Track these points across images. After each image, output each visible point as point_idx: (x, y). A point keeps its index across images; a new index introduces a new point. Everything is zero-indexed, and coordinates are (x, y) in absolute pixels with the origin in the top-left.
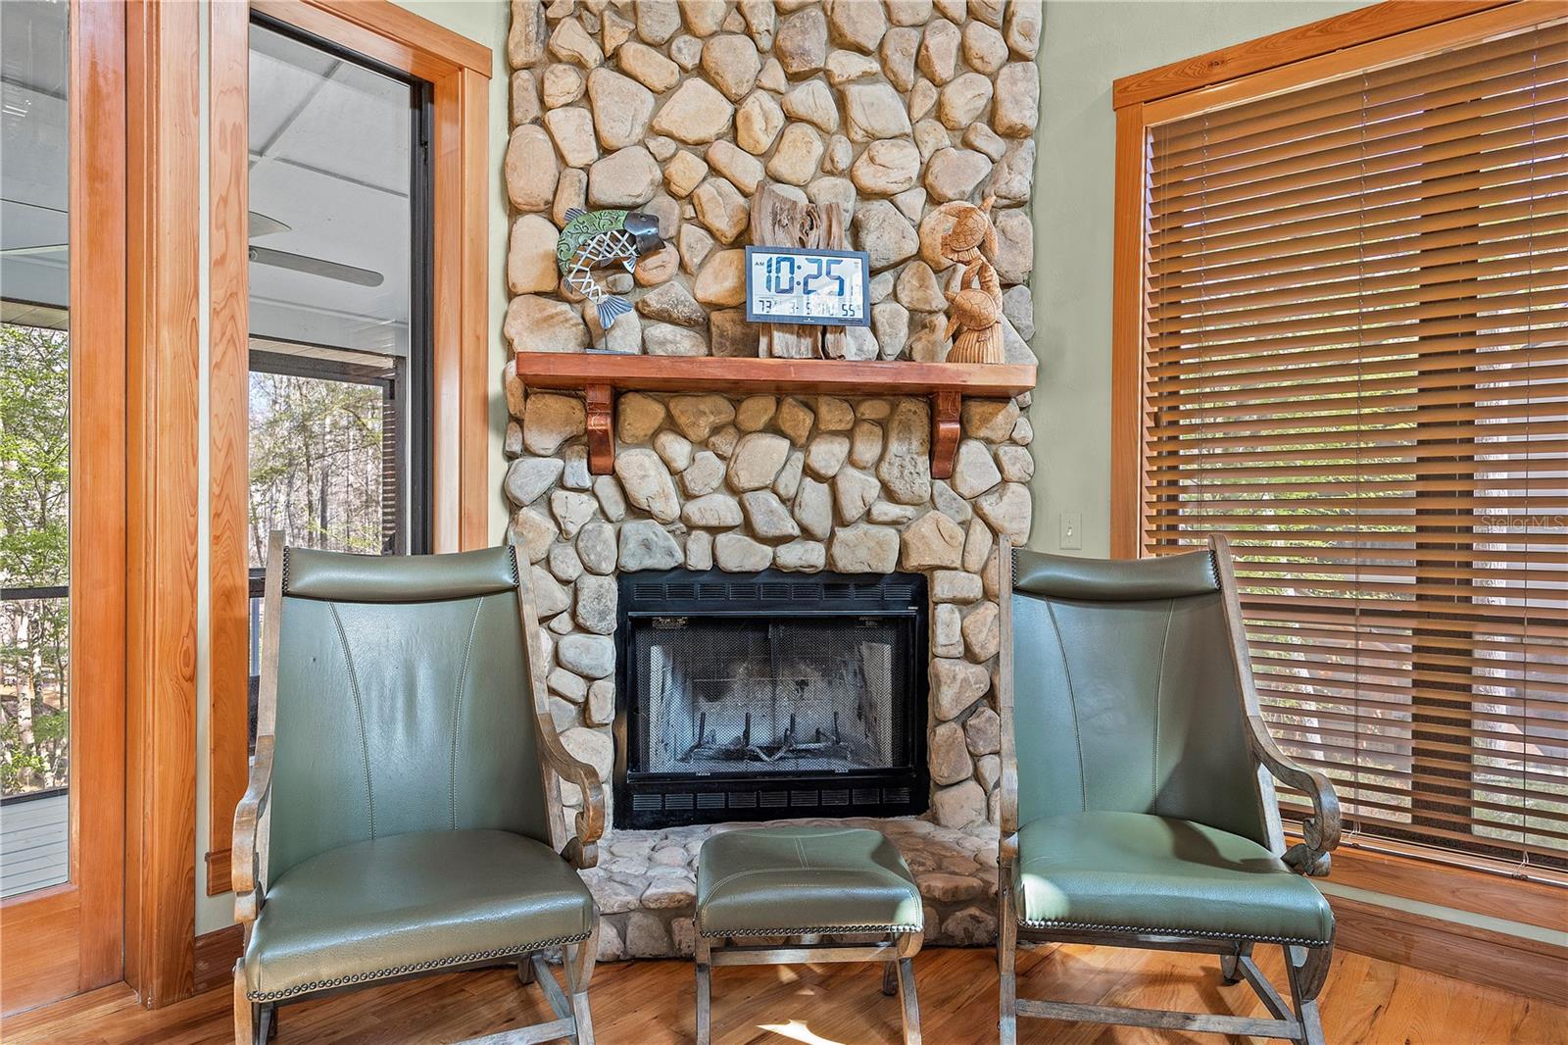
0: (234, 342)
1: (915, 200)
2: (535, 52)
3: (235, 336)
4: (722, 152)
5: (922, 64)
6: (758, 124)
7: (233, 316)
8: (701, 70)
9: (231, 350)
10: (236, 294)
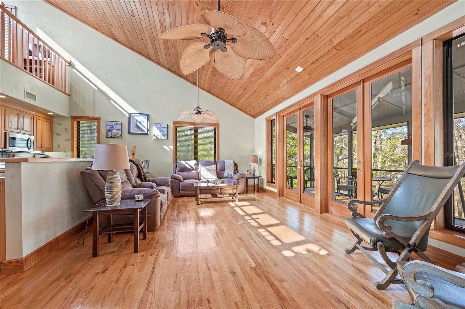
0: (429, 121)
3: (429, 119)
7: (429, 115)
9: (428, 122)
10: (430, 110)
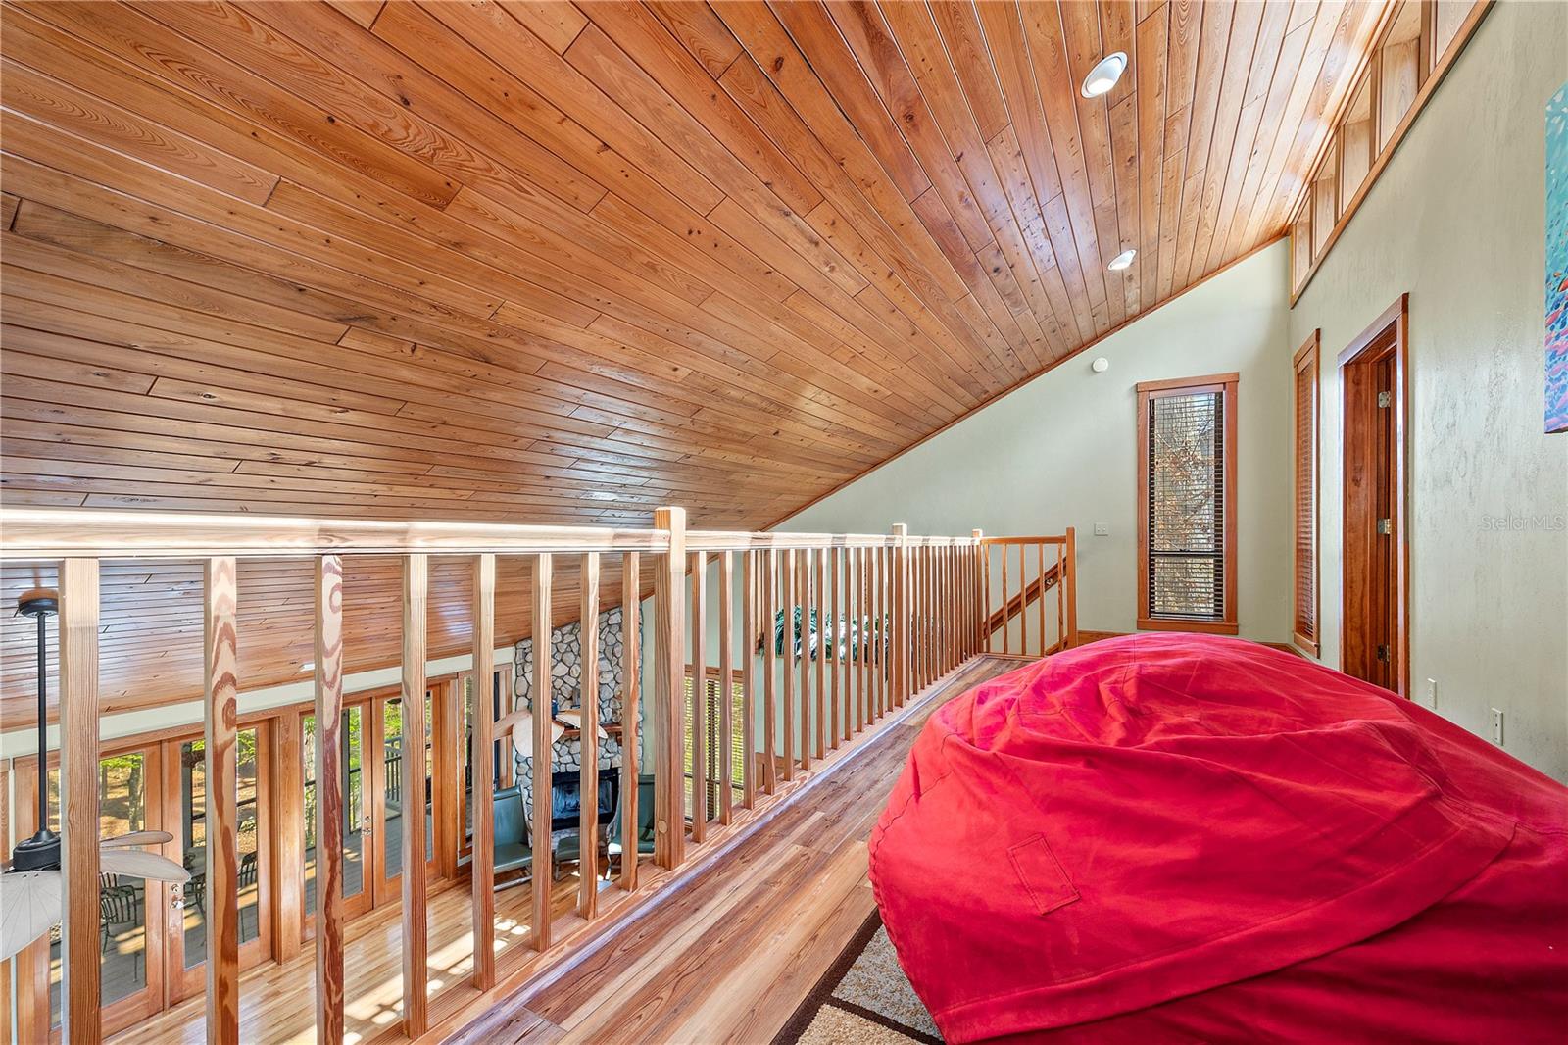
1: (613, 685)
2: (522, 660)
4: (566, 679)
5: (613, 654)
6: (575, 672)
8: (561, 660)
